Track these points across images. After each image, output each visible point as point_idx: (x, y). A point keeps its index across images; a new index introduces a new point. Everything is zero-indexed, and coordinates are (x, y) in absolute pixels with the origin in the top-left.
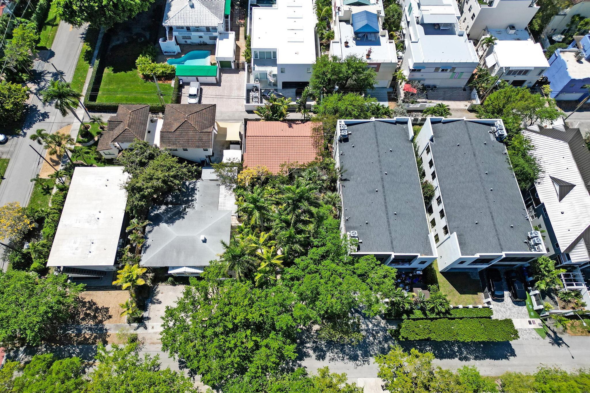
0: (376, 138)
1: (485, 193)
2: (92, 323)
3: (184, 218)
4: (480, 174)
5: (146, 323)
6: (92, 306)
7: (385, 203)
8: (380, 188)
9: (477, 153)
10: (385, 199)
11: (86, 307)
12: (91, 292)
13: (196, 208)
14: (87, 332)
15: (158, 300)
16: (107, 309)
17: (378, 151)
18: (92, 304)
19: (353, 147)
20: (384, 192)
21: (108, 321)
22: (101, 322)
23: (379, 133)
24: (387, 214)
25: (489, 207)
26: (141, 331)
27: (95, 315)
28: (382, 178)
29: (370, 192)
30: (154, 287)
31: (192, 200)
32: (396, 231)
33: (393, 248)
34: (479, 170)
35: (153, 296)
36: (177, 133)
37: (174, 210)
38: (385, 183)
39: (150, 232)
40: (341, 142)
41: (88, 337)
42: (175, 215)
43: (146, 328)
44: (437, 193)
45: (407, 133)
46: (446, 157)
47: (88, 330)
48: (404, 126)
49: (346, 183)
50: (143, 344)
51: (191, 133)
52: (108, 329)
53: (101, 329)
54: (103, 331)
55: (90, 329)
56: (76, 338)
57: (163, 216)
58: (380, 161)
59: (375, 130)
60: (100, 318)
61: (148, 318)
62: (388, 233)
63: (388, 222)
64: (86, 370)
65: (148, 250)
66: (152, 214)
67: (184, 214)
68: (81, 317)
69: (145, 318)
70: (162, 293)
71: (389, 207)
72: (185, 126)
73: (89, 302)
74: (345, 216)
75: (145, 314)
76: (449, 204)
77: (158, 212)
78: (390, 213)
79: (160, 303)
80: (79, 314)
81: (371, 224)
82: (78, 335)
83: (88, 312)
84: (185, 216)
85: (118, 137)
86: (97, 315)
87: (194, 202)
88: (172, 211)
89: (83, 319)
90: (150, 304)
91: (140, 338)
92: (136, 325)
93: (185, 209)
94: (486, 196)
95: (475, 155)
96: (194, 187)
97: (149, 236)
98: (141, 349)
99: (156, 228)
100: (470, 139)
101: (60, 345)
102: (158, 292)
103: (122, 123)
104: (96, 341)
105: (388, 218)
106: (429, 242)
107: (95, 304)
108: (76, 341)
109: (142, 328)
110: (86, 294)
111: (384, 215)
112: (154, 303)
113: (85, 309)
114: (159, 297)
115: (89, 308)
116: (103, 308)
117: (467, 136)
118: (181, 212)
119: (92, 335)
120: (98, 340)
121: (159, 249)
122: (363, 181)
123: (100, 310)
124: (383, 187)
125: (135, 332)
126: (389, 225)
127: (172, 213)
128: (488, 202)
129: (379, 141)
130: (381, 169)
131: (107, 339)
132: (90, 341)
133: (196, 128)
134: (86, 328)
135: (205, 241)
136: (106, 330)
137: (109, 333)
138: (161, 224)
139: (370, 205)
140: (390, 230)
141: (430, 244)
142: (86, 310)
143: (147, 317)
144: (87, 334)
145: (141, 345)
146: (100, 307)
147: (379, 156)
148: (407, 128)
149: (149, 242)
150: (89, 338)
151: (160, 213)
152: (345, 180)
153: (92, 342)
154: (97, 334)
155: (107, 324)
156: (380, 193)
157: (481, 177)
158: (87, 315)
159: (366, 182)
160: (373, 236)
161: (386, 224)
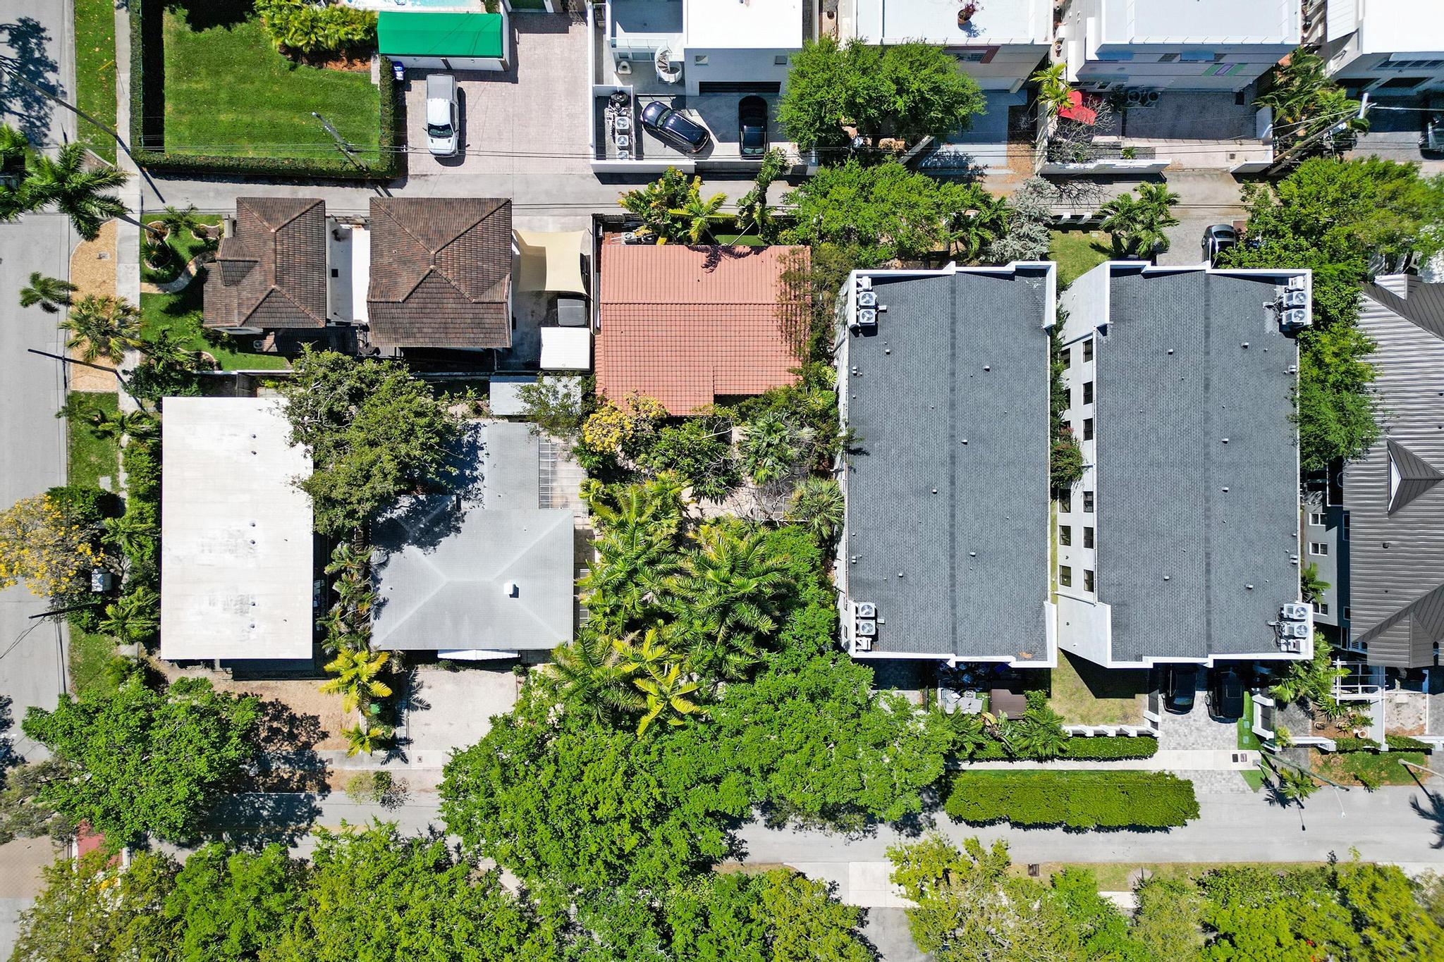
0: (953, 331)
1: (1207, 500)
2: (290, 750)
3: (458, 530)
4: (1207, 446)
5: (405, 749)
6: (280, 712)
7: (952, 526)
8: (944, 484)
9: (1215, 379)
10: (953, 516)
11: (268, 714)
12: (272, 683)
13: (484, 500)
14: (282, 767)
15: (420, 702)
16: (315, 718)
17: (953, 374)
18: (279, 710)
19: (888, 353)
20: (952, 496)
21: (321, 743)
22: (307, 745)
23: (960, 314)
24: (952, 557)
25: (1207, 540)
26: (395, 766)
27: (291, 732)
28: (953, 457)
29: (918, 493)
30: (410, 673)
31: (475, 479)
32: (967, 600)
33: (955, 643)
34: (1206, 434)
35: (411, 695)
36: (413, 304)
37: (434, 509)
38: (959, 471)
39: (383, 565)
40: (857, 336)
41: (286, 776)
42: (435, 522)
43: (405, 760)
44: (1089, 481)
45: (1039, 307)
46: (1131, 385)
47: (284, 763)
48: (1035, 283)
49: (859, 461)
50: (404, 791)
51: (450, 305)
52: (324, 759)
53: (312, 759)
54: (315, 765)
55: (287, 760)
56: (261, 779)
57: (407, 528)
58: (952, 406)
59: (953, 304)
60: (303, 739)
61: (408, 741)
62: (947, 605)
63: (953, 576)
64: (296, 839)
65: (384, 610)
66: (380, 520)
67: (457, 519)
68: (263, 735)
69: (401, 739)
70: (430, 687)
71: (959, 538)
72: (431, 285)
73: (271, 703)
74: (850, 551)
75: (400, 732)
76: (1109, 520)
77: (394, 516)
78: (960, 553)
79: (428, 707)
80: (257, 729)
81: (911, 579)
82: (265, 770)
83: (275, 725)
84: (461, 525)
85: (254, 311)
86: (296, 731)
87: (478, 485)
88: (428, 513)
89: (267, 740)
90: (406, 711)
91: (396, 778)
92: (382, 753)
93: (458, 507)
94: (1208, 509)
95: (1207, 387)
96: (475, 441)
97: (383, 574)
98: (402, 802)
99: (394, 556)
100: (1207, 334)
101: (232, 792)
102: (420, 685)
103: (257, 268)
104: (304, 786)
105: (953, 568)
106: (1044, 622)
107: (285, 708)
108: (263, 784)
109: (398, 760)
110: (262, 688)
111: (944, 561)
112: (416, 708)
113: (267, 718)
114: (423, 695)
115: (275, 718)
116: (305, 718)
117: (1199, 326)
118: (450, 514)
119: (294, 774)
120: (308, 783)
121: (410, 613)
122: (904, 459)
123: (301, 721)
124: (952, 483)
125: (384, 768)
126: (953, 585)
127: (430, 517)
128: (1208, 526)
129: (960, 342)
130: (953, 427)
131: (328, 781)
132: (294, 785)
133: (463, 289)
134: (279, 759)
135: (515, 594)
136: (321, 761)
137: (329, 768)
138: (405, 546)
139: (914, 530)
140: (953, 599)
141: (1044, 626)
142: (270, 721)
143: (405, 739)
144: (285, 770)
145: (401, 794)
146: (298, 715)
147: (952, 390)
148: (1042, 289)
149: (384, 591)
150: (290, 779)
151: (400, 517)
152: (858, 452)
153: (298, 786)
154: (304, 770)
155: (322, 750)
156: (943, 500)
157: (1207, 454)
158: (275, 732)
159: (909, 464)
160: (912, 608)
161: (947, 582)
